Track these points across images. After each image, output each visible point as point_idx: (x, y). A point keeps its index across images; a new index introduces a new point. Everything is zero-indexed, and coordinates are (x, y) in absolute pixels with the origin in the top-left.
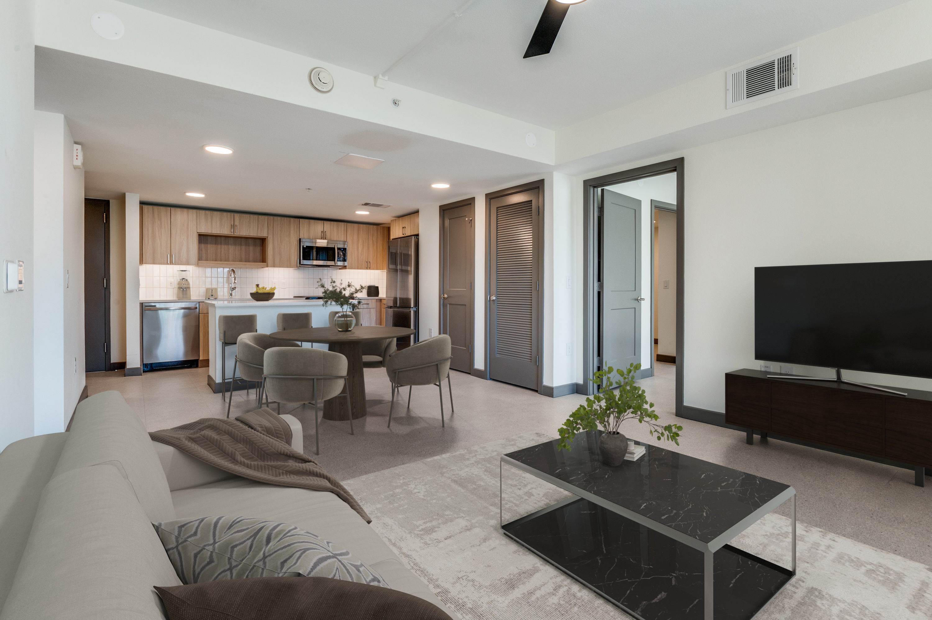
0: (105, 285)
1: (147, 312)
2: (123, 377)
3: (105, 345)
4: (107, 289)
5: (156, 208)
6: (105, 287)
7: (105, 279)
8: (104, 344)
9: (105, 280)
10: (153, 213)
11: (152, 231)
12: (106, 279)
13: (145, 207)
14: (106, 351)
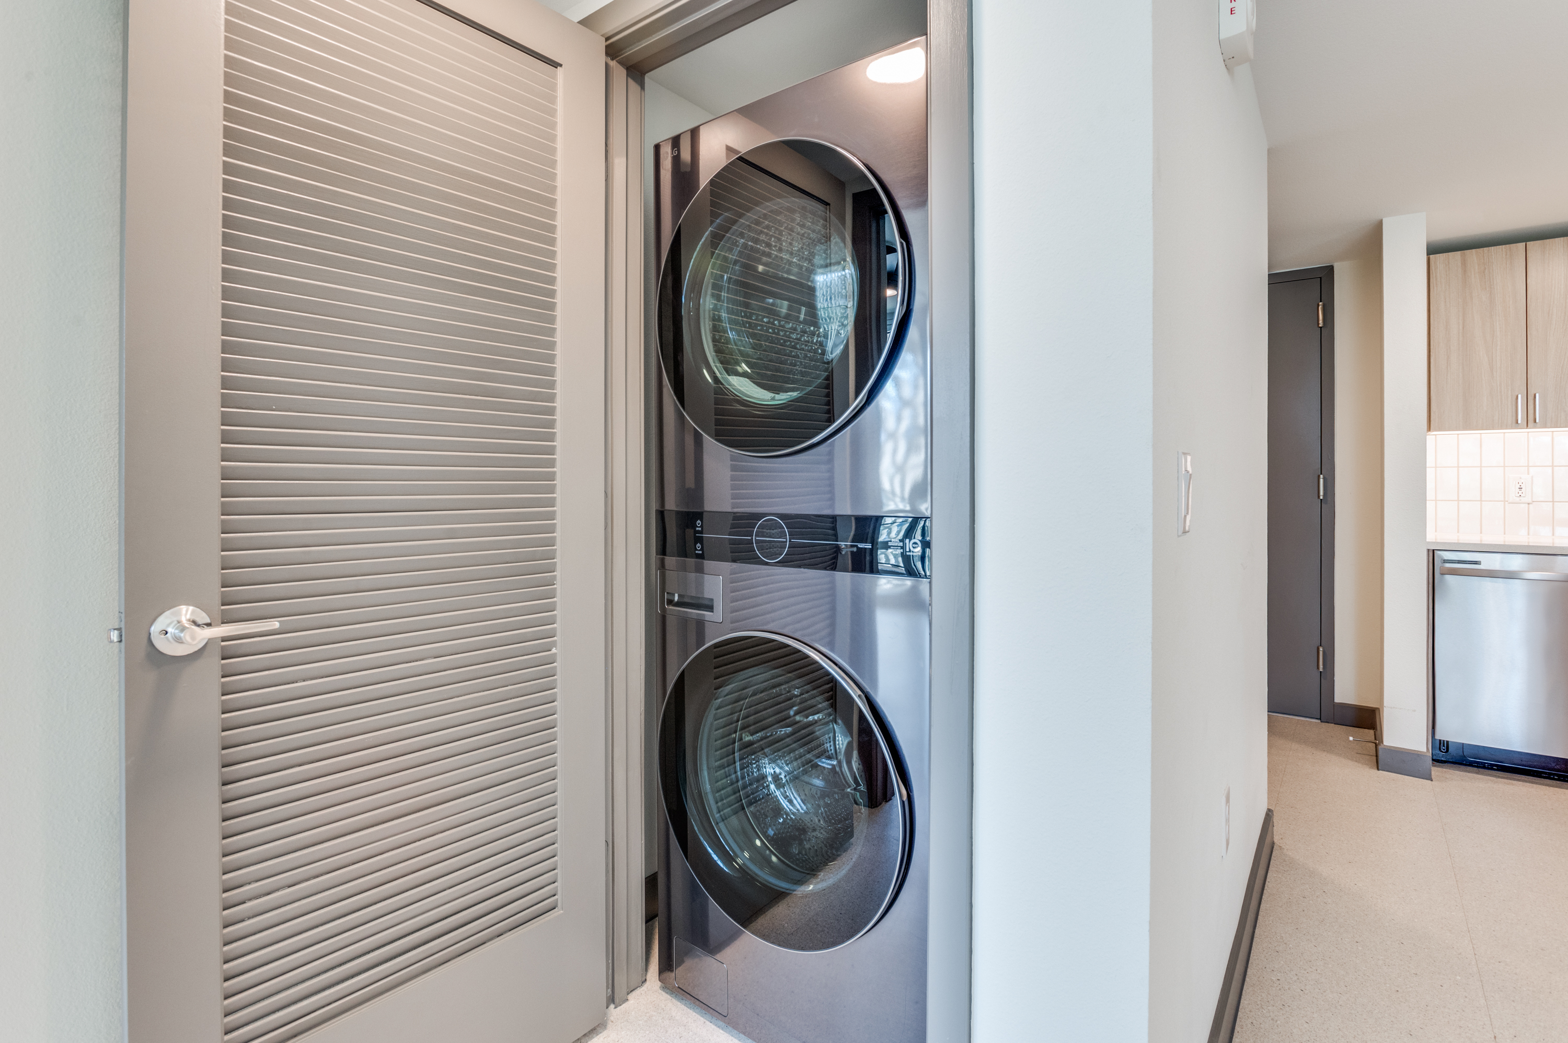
0: (1322, 493)
1: (1448, 577)
2: (1371, 768)
3: (1321, 653)
4: (1327, 503)
5: (1473, 255)
6: (1321, 498)
7: (1321, 476)
8: (1318, 649)
9: (1321, 481)
10: (1465, 272)
11: (1461, 327)
12: (1324, 478)
13: (1439, 260)
14: (1324, 668)
